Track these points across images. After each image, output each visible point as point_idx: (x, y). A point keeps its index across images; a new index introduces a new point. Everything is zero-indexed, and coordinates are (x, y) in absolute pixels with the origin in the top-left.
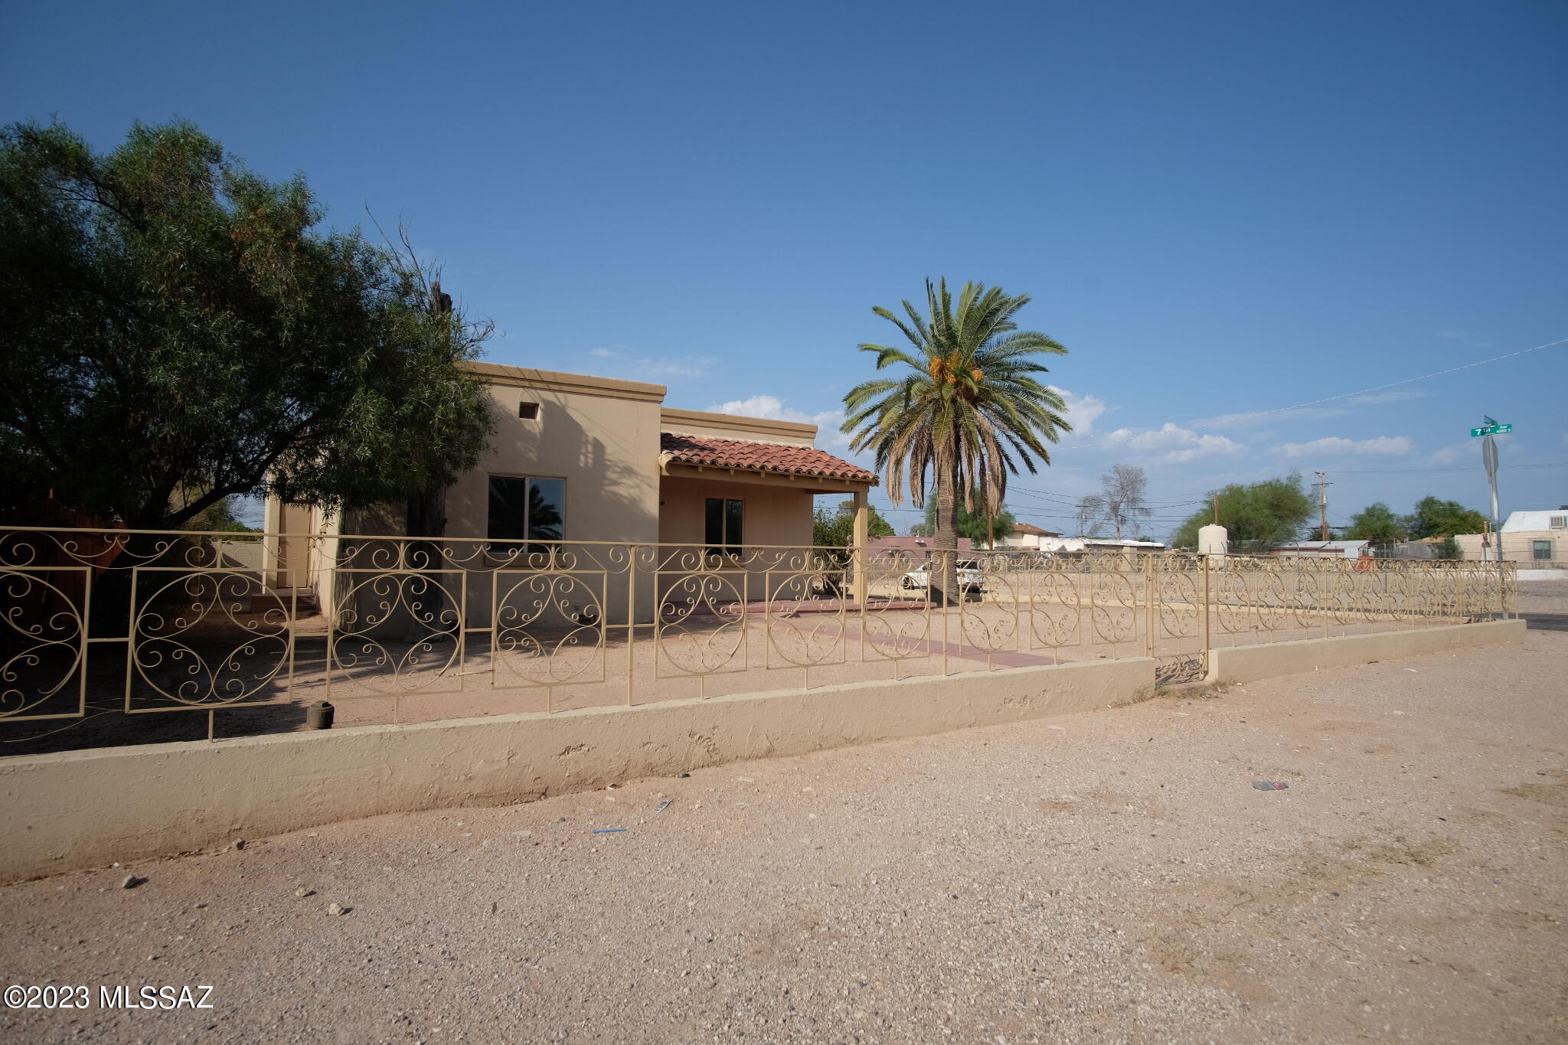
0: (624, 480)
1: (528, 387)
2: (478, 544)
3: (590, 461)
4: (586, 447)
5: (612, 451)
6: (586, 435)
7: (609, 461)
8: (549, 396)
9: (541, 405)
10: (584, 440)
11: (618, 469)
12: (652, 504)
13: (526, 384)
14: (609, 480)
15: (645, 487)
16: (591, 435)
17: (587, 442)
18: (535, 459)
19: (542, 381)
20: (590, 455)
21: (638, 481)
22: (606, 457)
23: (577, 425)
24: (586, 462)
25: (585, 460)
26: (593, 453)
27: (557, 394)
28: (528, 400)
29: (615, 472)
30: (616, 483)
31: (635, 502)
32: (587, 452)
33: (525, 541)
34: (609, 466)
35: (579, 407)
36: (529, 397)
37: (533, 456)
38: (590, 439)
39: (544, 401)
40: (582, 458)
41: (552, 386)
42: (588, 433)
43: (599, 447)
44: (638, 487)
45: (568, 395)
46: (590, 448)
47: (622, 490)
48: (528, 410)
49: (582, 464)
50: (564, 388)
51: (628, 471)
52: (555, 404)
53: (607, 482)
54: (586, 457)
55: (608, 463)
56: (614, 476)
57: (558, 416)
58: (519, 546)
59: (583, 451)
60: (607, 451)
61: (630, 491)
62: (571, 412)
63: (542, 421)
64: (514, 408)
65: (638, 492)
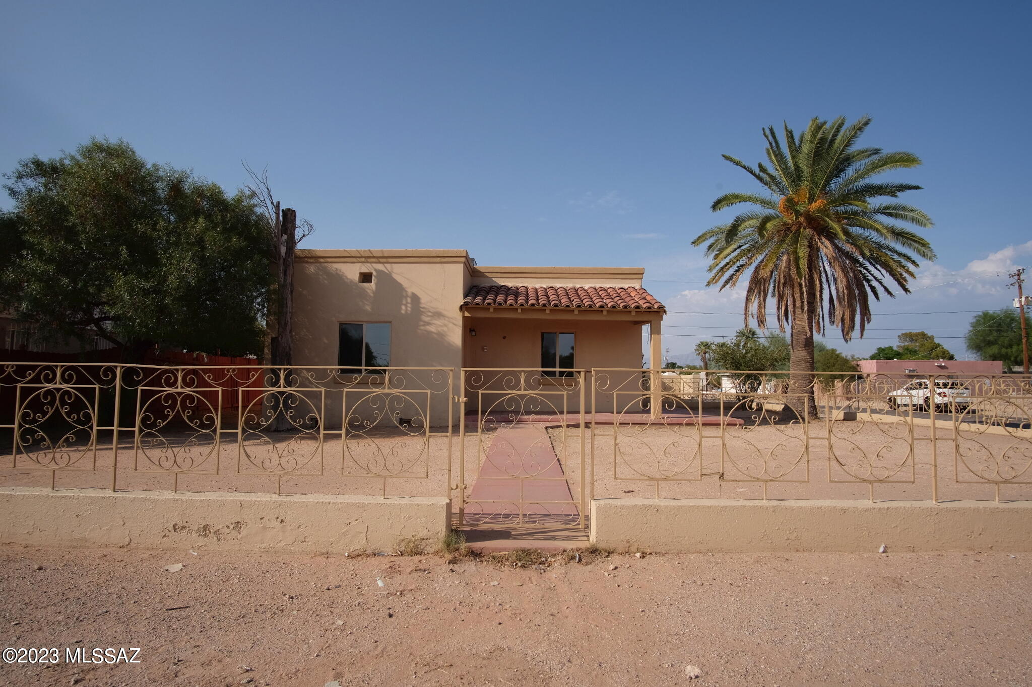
0: (434, 322)
1: (364, 262)
2: (331, 370)
3: (409, 309)
4: (407, 300)
5: (425, 300)
6: (406, 291)
7: (422, 308)
8: (380, 267)
9: (374, 273)
10: (404, 294)
11: (430, 314)
12: (456, 337)
13: (363, 260)
14: (424, 322)
15: (451, 325)
16: (411, 289)
17: (407, 296)
18: (369, 309)
19: (374, 257)
20: (409, 305)
21: (446, 322)
22: (421, 306)
23: (399, 285)
24: (406, 310)
25: (406, 308)
26: (412, 303)
27: (386, 265)
29: (428, 316)
30: (429, 324)
31: (441, 335)
32: (407, 303)
33: (363, 368)
34: (423, 312)
35: (401, 273)
36: (365, 269)
37: (368, 308)
38: (410, 294)
39: (376, 270)
40: (403, 307)
41: (381, 260)
42: (407, 290)
43: (416, 299)
44: (445, 325)
45: (393, 264)
46: (409, 300)
47: (432, 329)
48: (366, 278)
49: (403, 312)
50: (390, 260)
51: (438, 315)
52: (384, 272)
53: (422, 323)
54: (406, 306)
55: (422, 310)
56: (427, 319)
57: (387, 280)
58: (360, 371)
59: (404, 302)
60: (422, 301)
61: (439, 329)
62: (395, 276)
63: (376, 284)
64: (356, 277)
65: (445, 329)
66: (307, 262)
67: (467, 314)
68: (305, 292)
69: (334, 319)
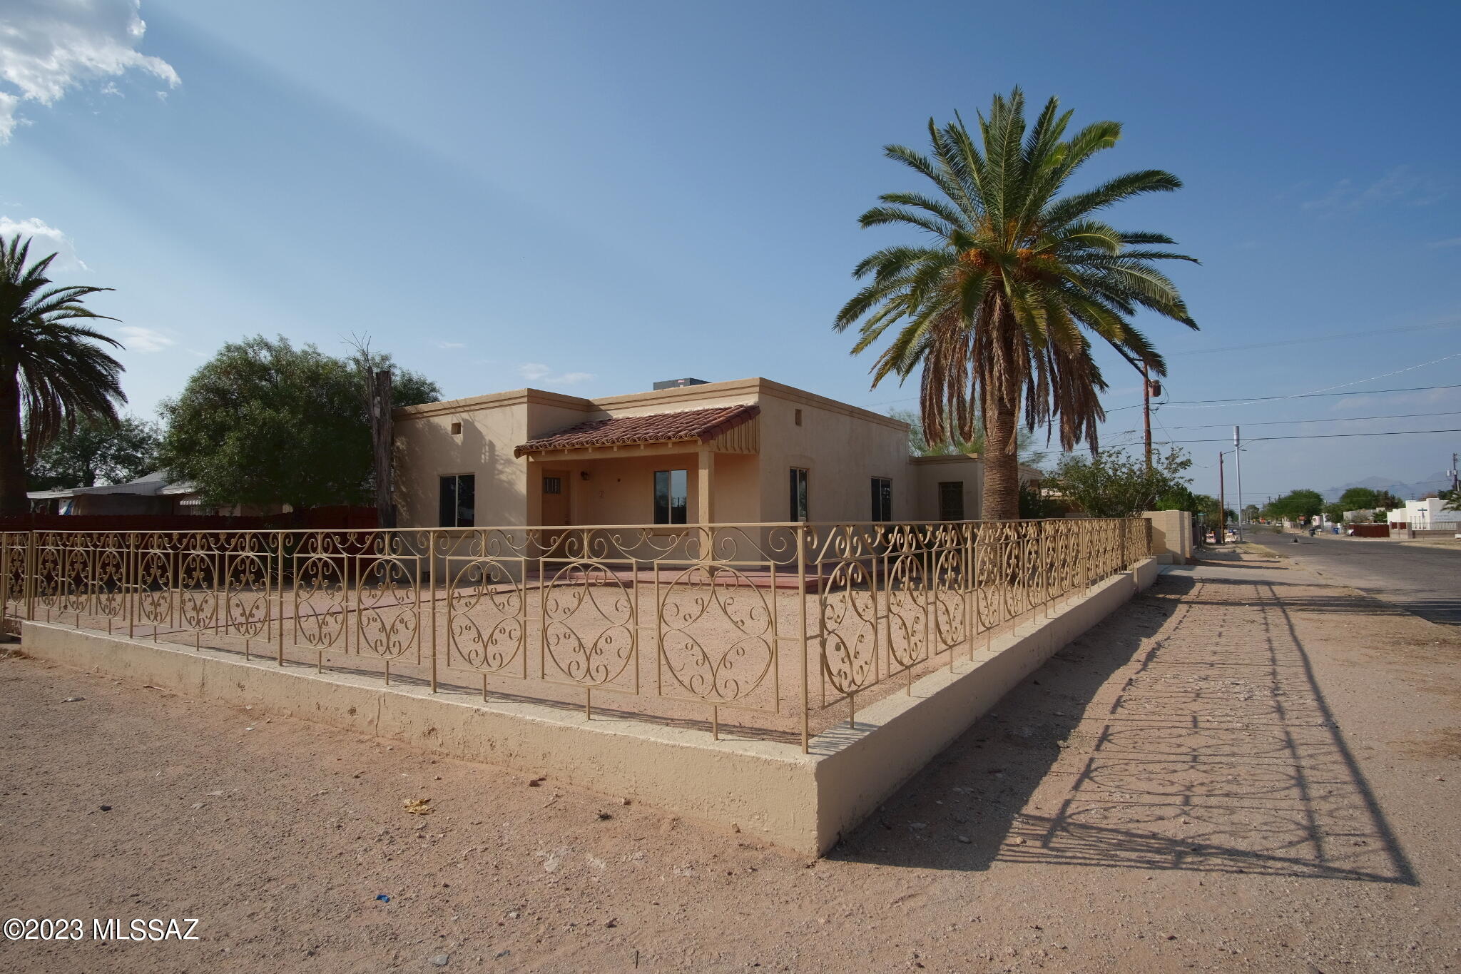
0: (507, 470)
1: (454, 413)
3: (487, 458)
4: (485, 448)
5: (498, 447)
6: (485, 439)
7: (496, 456)
8: (465, 416)
9: (462, 423)
10: (484, 443)
11: (502, 462)
12: (522, 484)
13: (453, 410)
14: (498, 470)
15: (518, 472)
16: (488, 438)
17: (486, 444)
18: (460, 463)
19: (460, 407)
20: (487, 454)
21: (516, 470)
22: (496, 453)
23: (480, 433)
25: (484, 458)
26: (489, 452)
27: (469, 413)
28: (455, 421)
29: (501, 464)
30: (502, 472)
31: (511, 483)
32: (485, 451)
34: (497, 459)
35: (481, 420)
36: (455, 419)
37: (458, 460)
38: (487, 442)
39: (463, 420)
40: (483, 456)
41: (466, 409)
43: (492, 446)
44: (514, 473)
45: (474, 412)
46: (487, 448)
47: (503, 477)
48: (457, 428)
49: (483, 462)
50: (472, 408)
51: (509, 462)
52: (470, 421)
53: (497, 473)
54: (485, 455)
56: (499, 467)
57: (470, 425)
59: (483, 451)
60: (497, 449)
61: (510, 477)
62: (478, 425)
63: (464, 435)
64: (449, 428)
65: (514, 477)
66: (418, 418)
67: (531, 459)
68: (417, 449)
69: (435, 473)
